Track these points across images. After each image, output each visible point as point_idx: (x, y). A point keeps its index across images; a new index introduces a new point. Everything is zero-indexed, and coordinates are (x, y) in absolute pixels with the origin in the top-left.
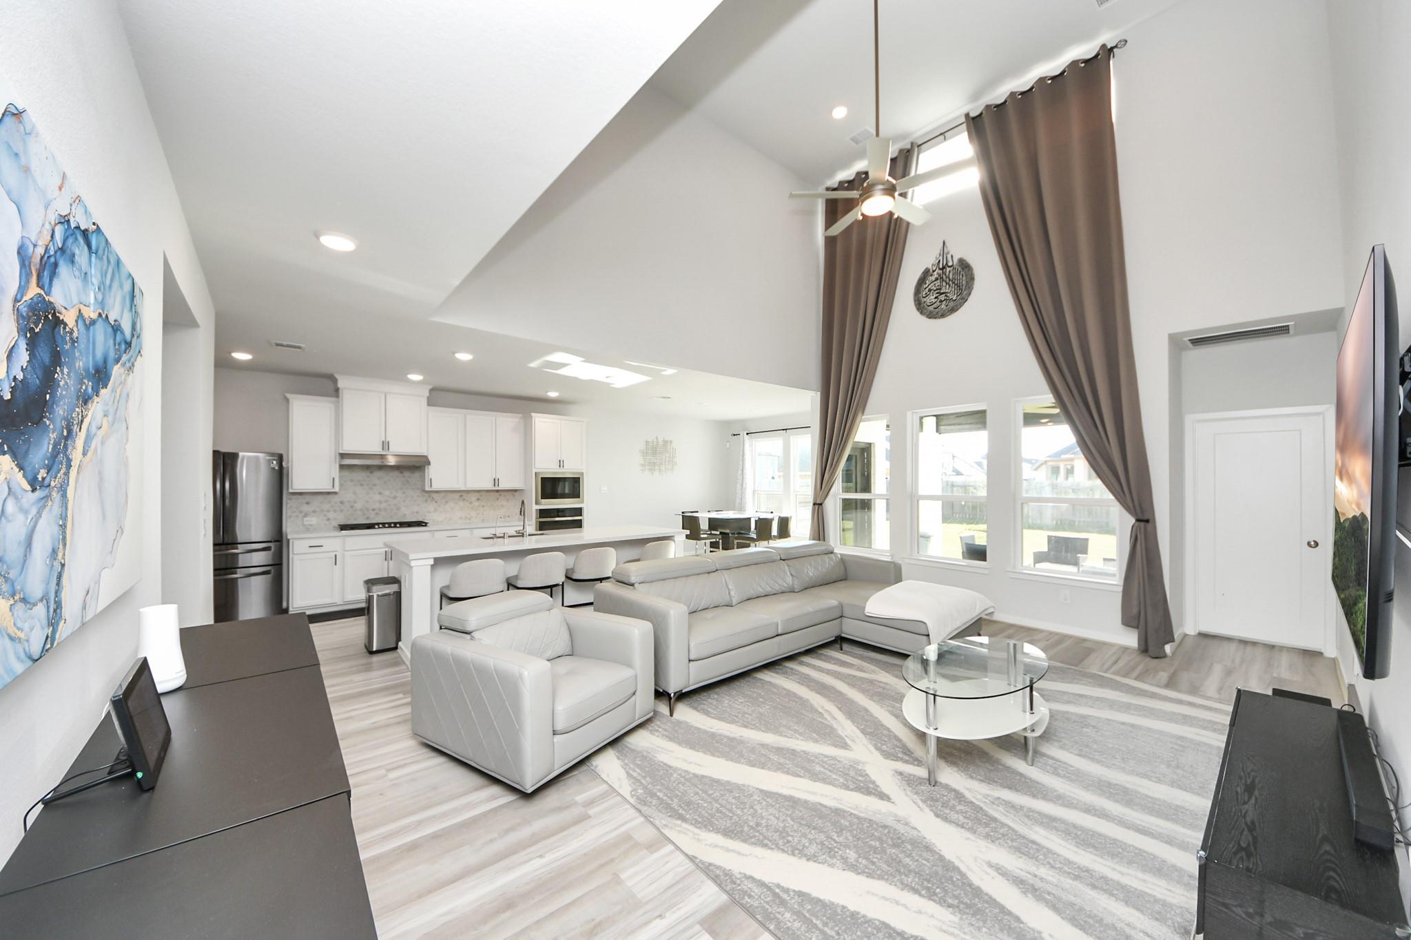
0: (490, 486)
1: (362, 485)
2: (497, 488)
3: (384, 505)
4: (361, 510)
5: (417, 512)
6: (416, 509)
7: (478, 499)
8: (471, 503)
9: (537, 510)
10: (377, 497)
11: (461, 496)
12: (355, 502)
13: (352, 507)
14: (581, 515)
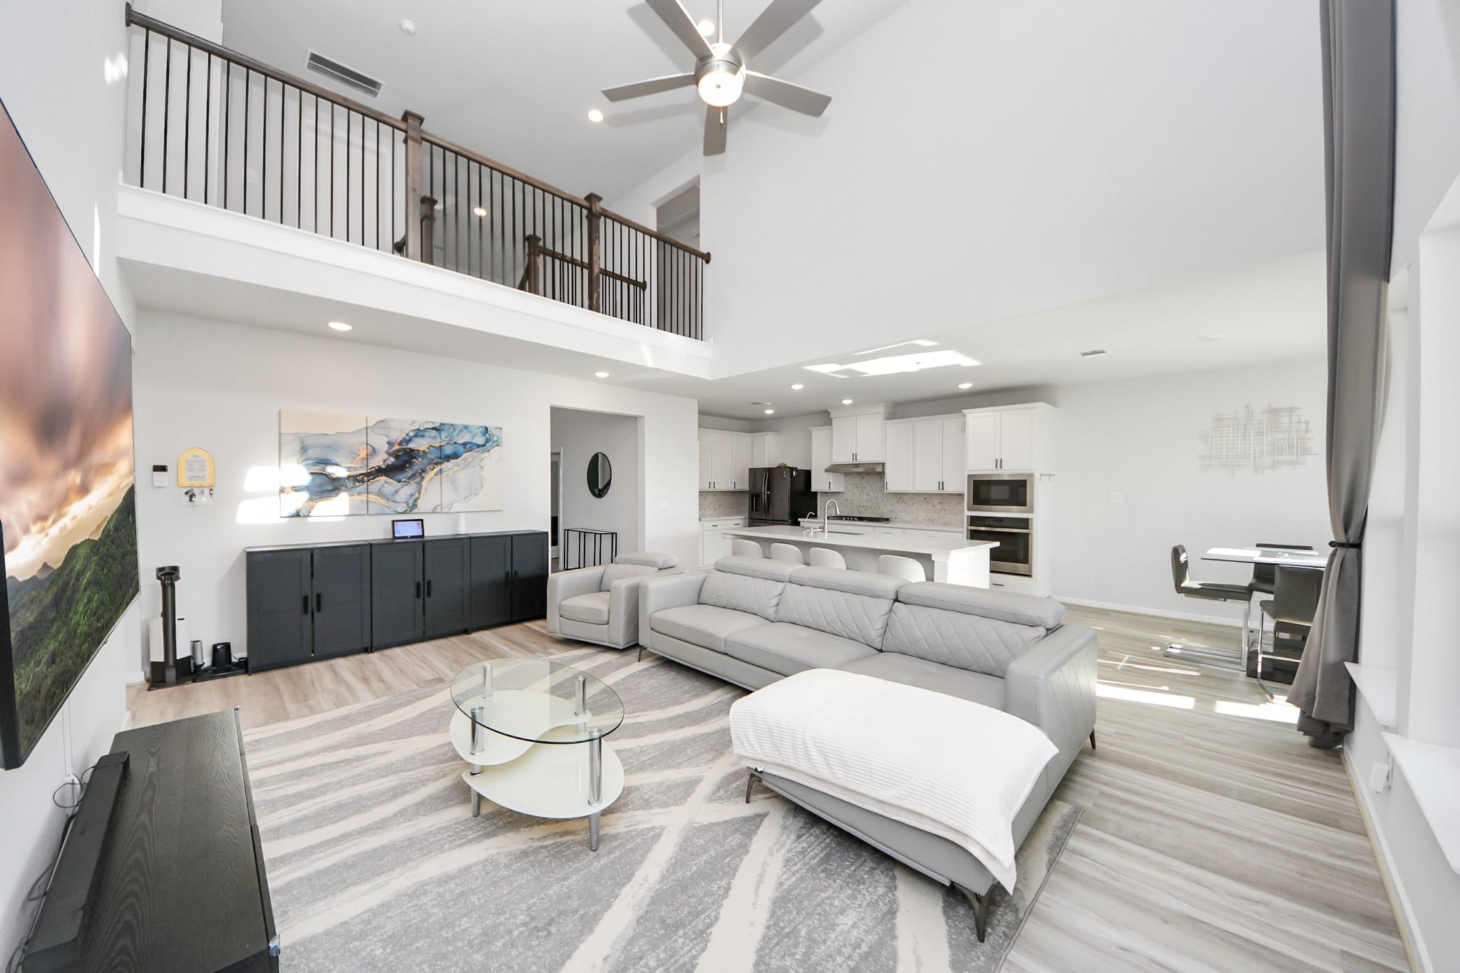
0: (934, 489)
1: (857, 487)
2: (941, 492)
3: (869, 504)
4: (856, 506)
5: (892, 511)
6: (890, 508)
7: (940, 503)
8: (934, 506)
9: (968, 516)
10: (866, 497)
11: (925, 499)
12: (853, 500)
13: (852, 503)
14: (1027, 528)
